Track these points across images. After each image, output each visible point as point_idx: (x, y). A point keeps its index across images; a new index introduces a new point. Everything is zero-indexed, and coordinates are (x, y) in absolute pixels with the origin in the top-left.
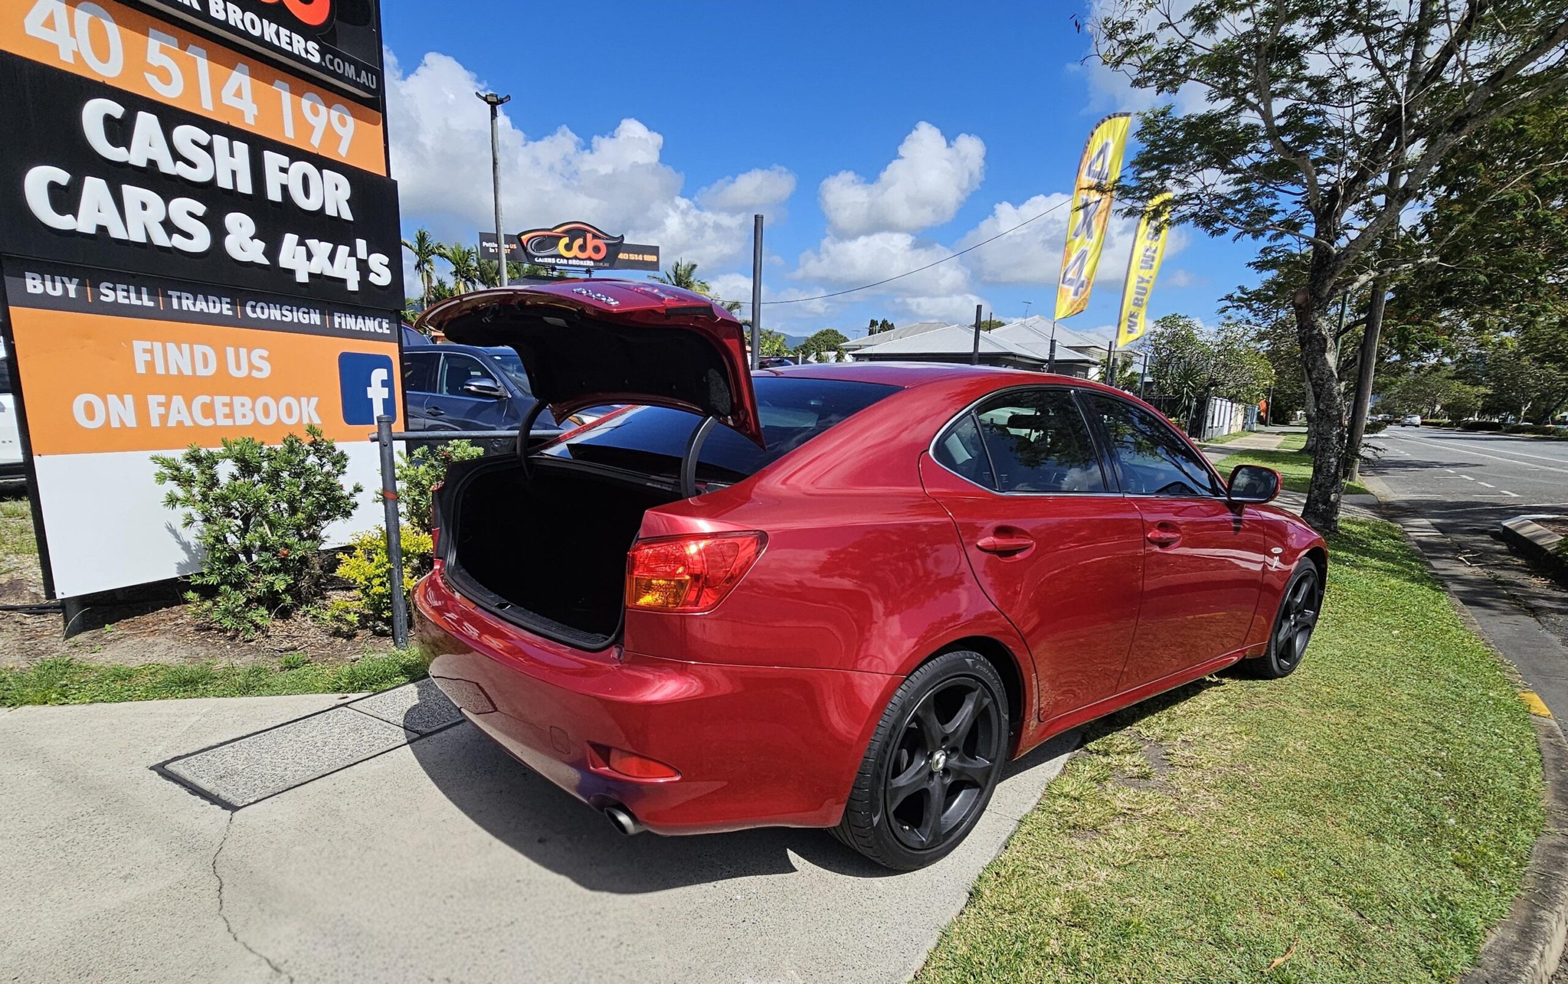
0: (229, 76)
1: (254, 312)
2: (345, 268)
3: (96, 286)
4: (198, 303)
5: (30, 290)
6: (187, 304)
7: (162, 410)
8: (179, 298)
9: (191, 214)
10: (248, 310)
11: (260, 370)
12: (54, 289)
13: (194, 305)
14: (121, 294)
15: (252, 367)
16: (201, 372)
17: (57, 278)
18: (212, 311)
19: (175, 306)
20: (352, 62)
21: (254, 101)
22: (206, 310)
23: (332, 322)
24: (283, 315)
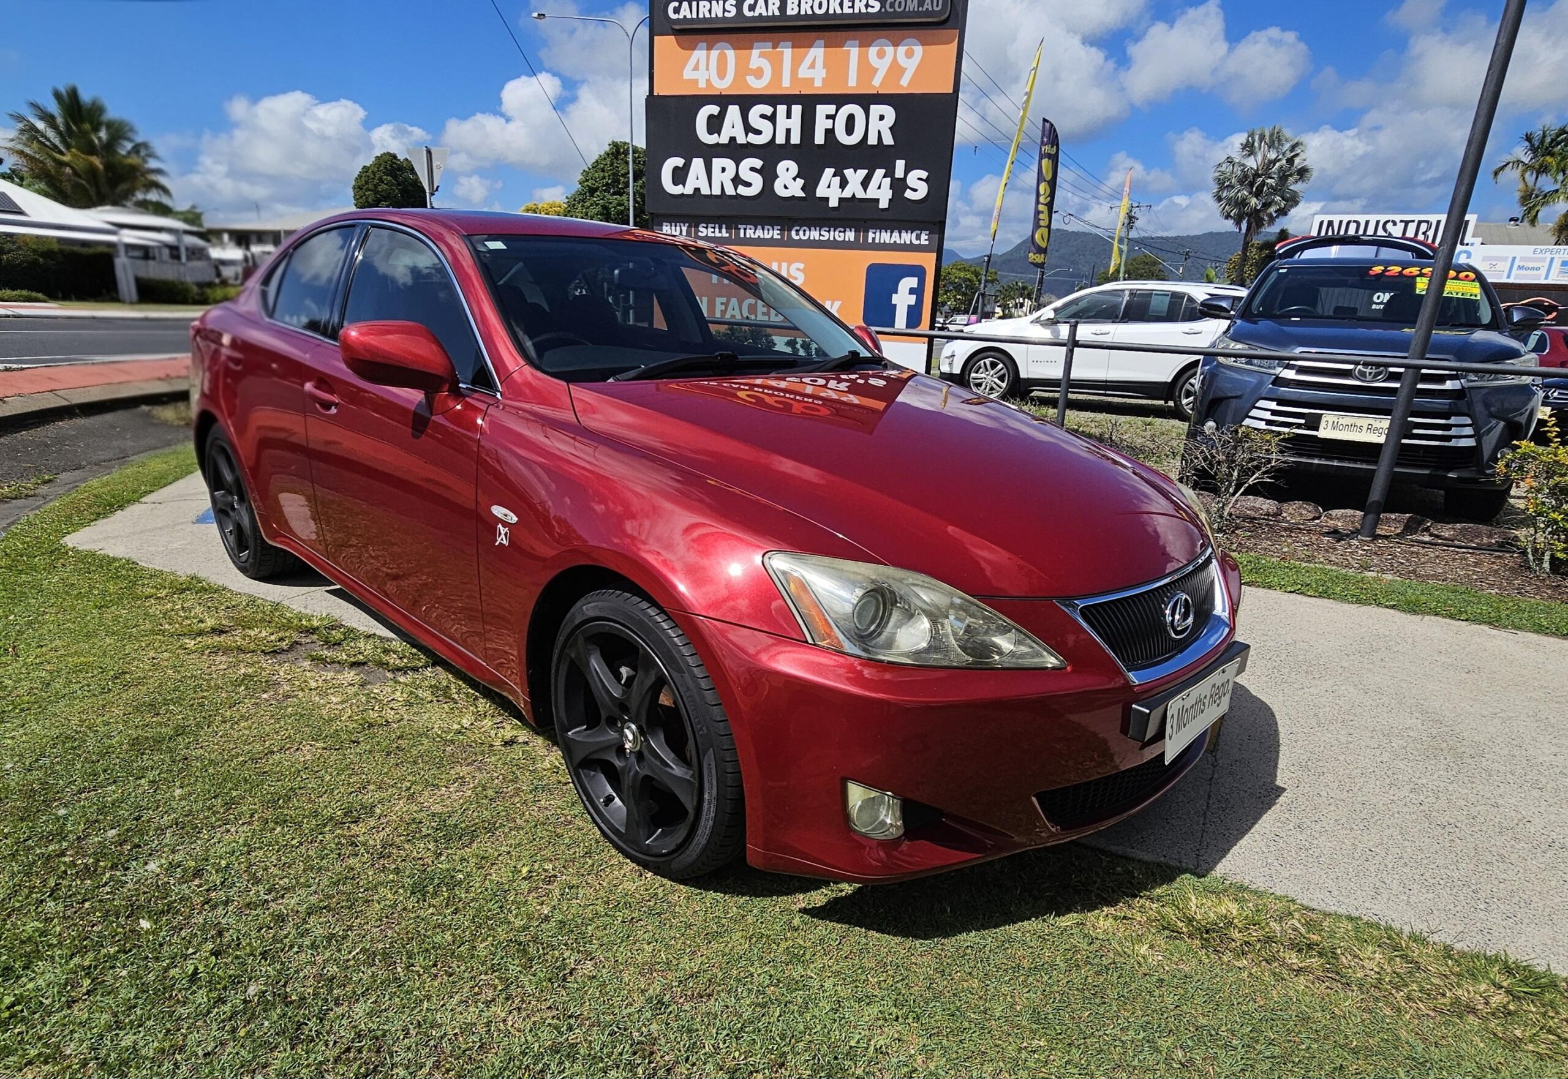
0: (808, 53)
1: (797, 234)
3: (697, 226)
6: (750, 233)
8: (745, 229)
13: (755, 233)
14: (710, 230)
17: (678, 224)
22: (762, 237)
23: (866, 238)
24: (820, 235)
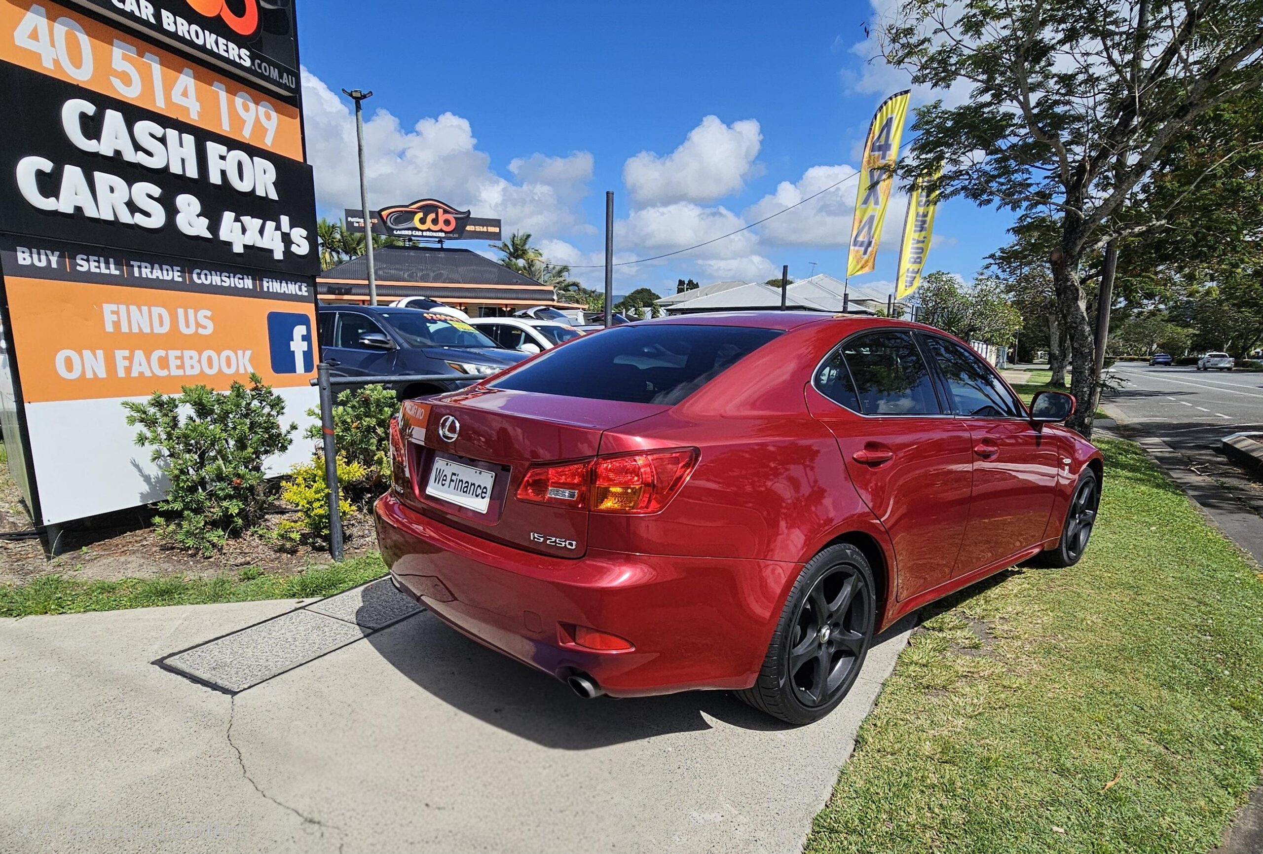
0: (178, 77)
1: (199, 278)
2: (272, 241)
3: (73, 257)
4: (154, 271)
5: (21, 262)
6: (146, 272)
7: (127, 363)
8: (140, 267)
9: (150, 196)
10: (195, 276)
11: (205, 327)
12: (40, 261)
13: (152, 273)
14: (93, 264)
15: (198, 325)
16: (158, 330)
17: (42, 251)
18: (166, 278)
19: (137, 274)
20: (276, 66)
21: (198, 100)
22: (161, 277)
23: (262, 286)
24: (222, 281)
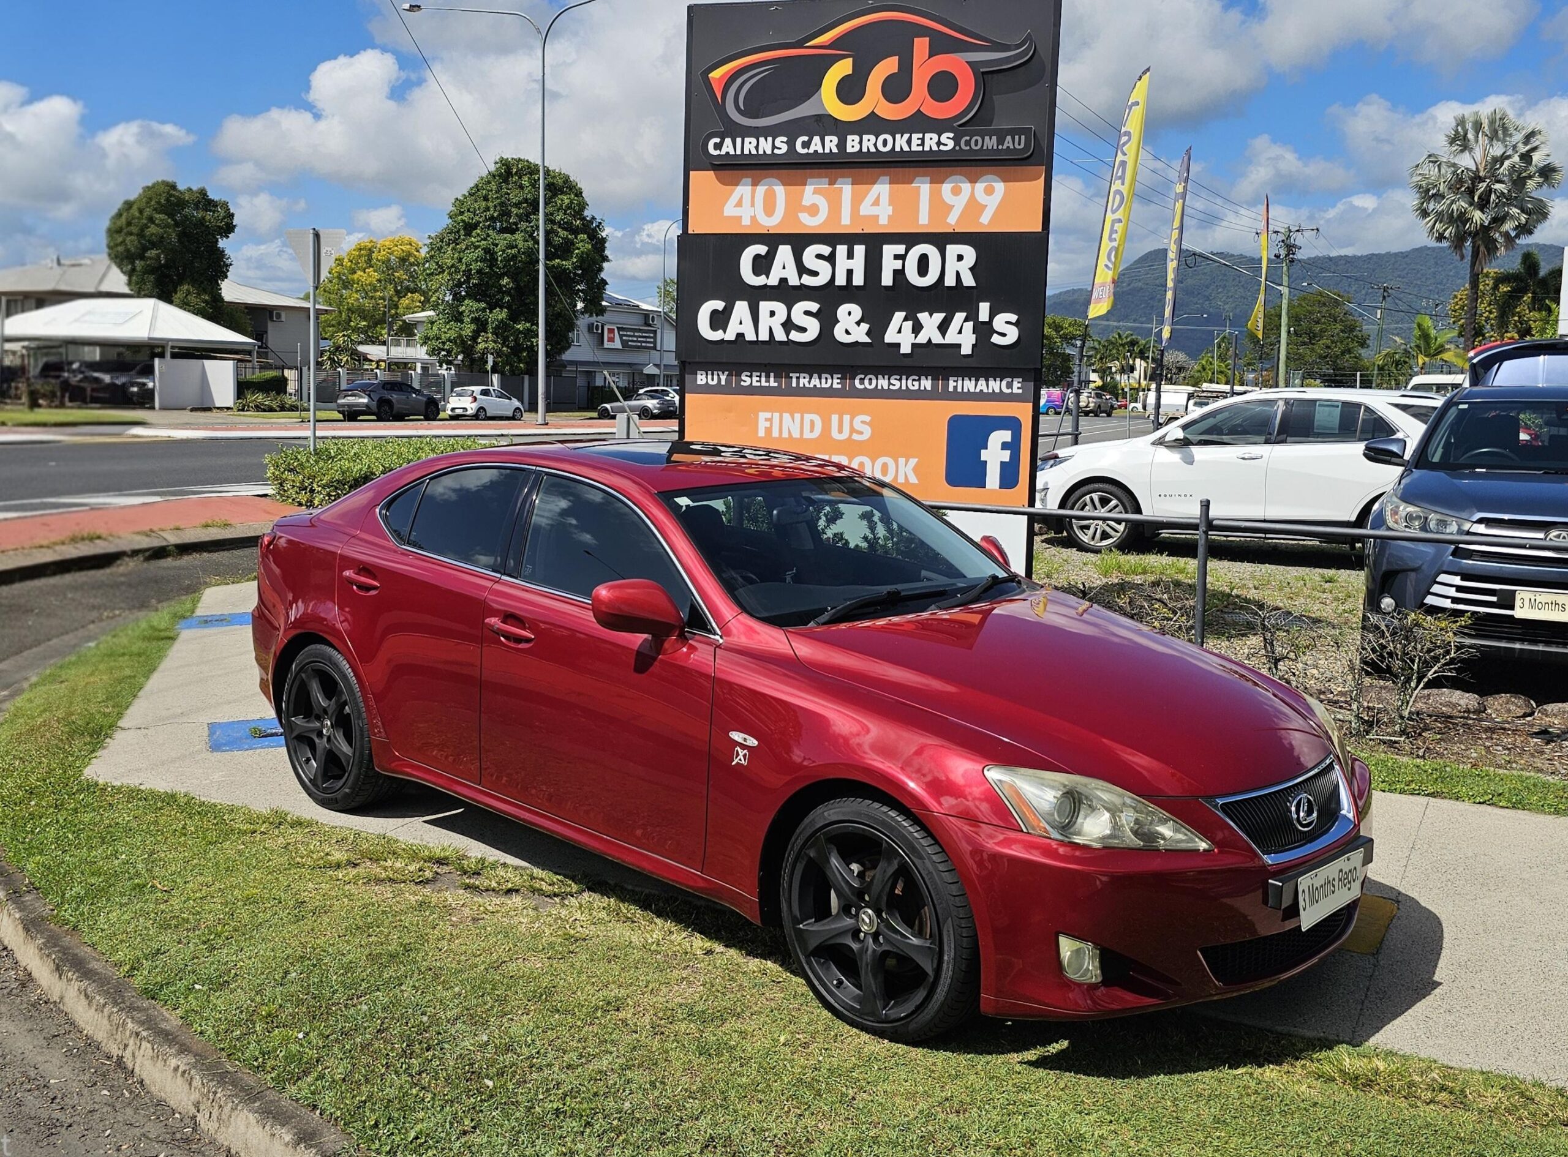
0: (871, 189)
1: (862, 383)
3: (739, 375)
4: (813, 380)
5: (699, 382)
8: (798, 378)
10: (857, 382)
11: (860, 433)
12: (713, 380)
13: (809, 382)
15: (853, 430)
16: (807, 435)
17: (715, 373)
18: (824, 385)
19: (794, 385)
21: (890, 203)
22: (819, 386)
23: (944, 387)
24: (890, 384)
